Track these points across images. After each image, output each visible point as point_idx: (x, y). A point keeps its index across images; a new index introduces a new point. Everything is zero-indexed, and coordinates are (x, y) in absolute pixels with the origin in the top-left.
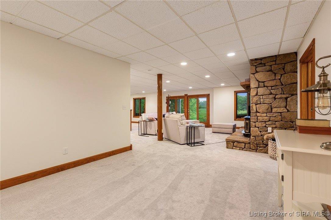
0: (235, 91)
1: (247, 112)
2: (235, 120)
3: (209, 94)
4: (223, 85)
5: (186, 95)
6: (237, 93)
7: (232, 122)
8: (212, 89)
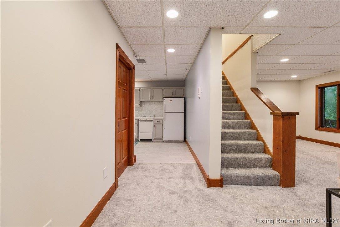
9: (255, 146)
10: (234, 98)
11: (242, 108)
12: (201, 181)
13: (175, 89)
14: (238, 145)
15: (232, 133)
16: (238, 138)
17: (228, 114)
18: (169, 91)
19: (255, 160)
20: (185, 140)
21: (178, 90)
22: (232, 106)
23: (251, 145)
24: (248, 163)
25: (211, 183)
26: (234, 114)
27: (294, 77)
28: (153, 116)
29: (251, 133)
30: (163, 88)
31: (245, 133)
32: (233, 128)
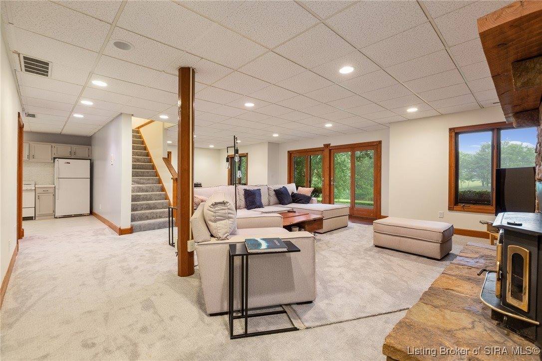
0: (450, 130)
1: (489, 190)
2: (450, 209)
3: (380, 142)
4: (412, 110)
5: (327, 146)
6: (457, 134)
7: (442, 218)
8: (387, 127)
9: (163, 203)
10: (151, 165)
11: (157, 175)
12: (112, 234)
13: (75, 147)
14: (148, 204)
15: (144, 195)
16: (150, 199)
17: (143, 179)
18: (64, 149)
19: (161, 213)
20: (92, 213)
21: (81, 150)
22: (148, 172)
23: (159, 203)
24: (155, 216)
25: (122, 232)
26: (149, 179)
27: (212, 146)
28: (33, 183)
29: (161, 195)
30: (53, 144)
31: (156, 195)
32: (147, 191)
